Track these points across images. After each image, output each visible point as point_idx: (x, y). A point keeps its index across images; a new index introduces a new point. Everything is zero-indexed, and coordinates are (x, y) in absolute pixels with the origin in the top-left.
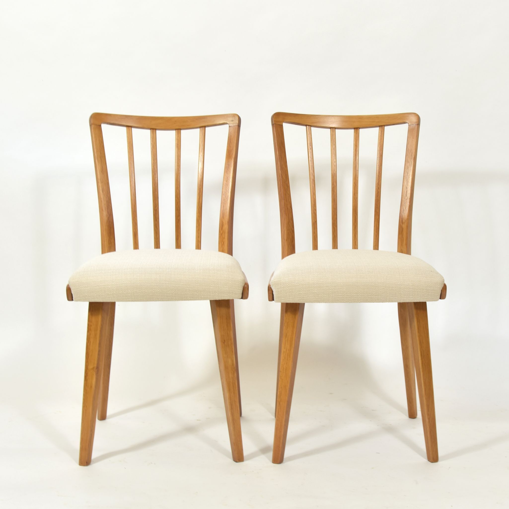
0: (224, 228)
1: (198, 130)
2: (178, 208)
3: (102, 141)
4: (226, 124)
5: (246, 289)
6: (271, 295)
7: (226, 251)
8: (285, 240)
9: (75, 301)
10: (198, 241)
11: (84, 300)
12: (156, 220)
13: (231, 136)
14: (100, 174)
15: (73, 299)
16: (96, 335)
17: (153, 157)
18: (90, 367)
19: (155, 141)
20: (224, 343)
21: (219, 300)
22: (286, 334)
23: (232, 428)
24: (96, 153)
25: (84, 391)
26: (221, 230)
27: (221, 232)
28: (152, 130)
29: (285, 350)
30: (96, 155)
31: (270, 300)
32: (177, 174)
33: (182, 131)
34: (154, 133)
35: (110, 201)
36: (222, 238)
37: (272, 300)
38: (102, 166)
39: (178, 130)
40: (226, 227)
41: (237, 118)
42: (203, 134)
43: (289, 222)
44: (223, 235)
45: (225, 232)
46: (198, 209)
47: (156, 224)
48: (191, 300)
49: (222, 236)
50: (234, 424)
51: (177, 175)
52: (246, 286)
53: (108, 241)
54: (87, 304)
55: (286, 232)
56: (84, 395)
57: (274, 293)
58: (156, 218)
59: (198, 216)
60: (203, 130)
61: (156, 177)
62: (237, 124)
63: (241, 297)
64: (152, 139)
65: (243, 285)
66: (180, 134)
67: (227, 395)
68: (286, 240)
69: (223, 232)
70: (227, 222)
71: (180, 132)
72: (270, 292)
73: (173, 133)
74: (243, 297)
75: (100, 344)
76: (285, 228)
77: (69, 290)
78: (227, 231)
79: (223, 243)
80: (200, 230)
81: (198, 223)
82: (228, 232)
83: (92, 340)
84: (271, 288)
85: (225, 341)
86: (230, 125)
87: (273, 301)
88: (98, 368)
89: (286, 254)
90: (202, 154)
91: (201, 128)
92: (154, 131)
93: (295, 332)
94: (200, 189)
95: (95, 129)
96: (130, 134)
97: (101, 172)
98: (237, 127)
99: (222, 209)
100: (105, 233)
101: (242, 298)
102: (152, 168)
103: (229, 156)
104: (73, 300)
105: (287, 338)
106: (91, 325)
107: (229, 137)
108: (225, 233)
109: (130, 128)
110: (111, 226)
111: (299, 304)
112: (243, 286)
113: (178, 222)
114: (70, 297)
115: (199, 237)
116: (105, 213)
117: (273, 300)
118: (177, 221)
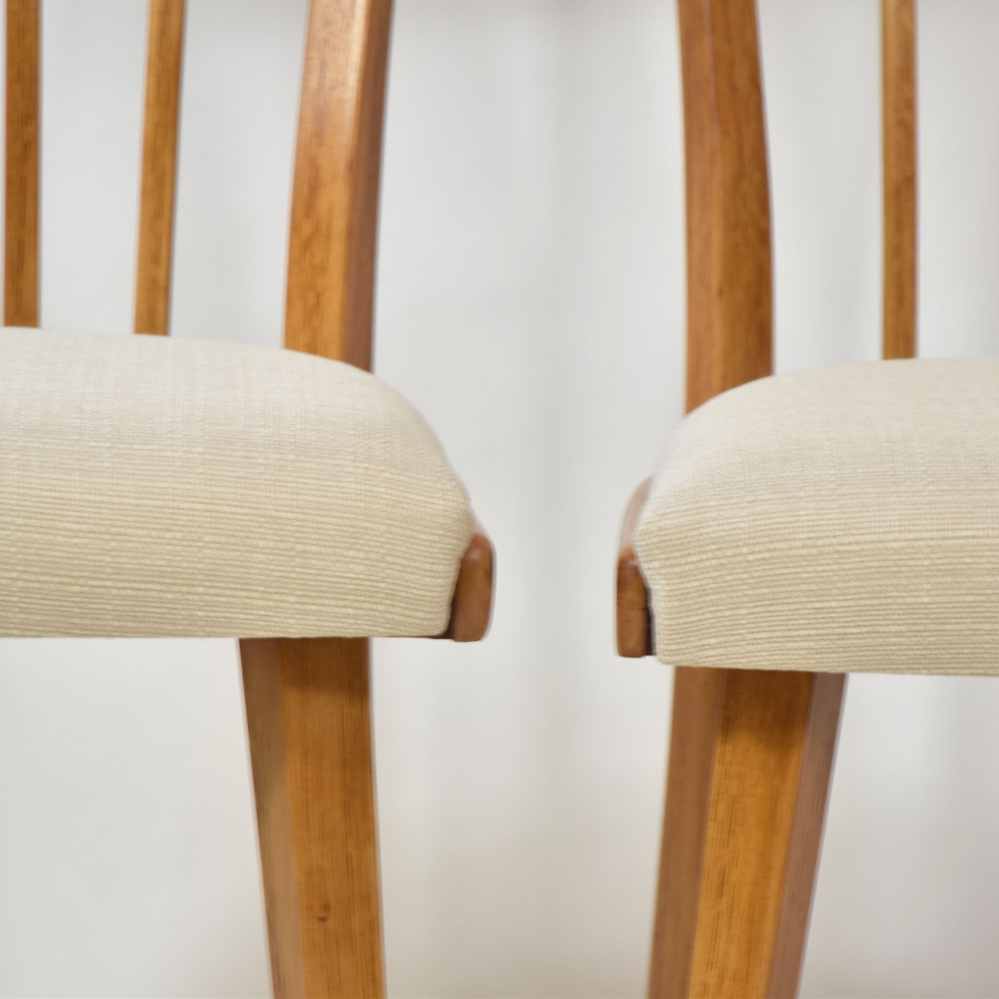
0: (322, 203)
5: (479, 575)
6: (637, 617)
7: (335, 346)
8: (714, 291)
10: (155, 281)
20: (323, 920)
21: (304, 642)
22: (723, 875)
26: (307, 215)
27: (306, 229)
29: (713, 981)
31: (625, 651)
36: (306, 267)
37: (640, 648)
40: (336, 195)
43: (738, 178)
44: (314, 248)
45: (328, 228)
49: (307, 256)
52: (476, 555)
55: (717, 238)
57: (658, 605)
63: (440, 624)
65: (463, 545)
68: (721, 293)
72: (632, 595)
74: (459, 630)
76: (716, 220)
78: (339, 224)
79: (311, 300)
84: (636, 572)
85: (326, 907)
87: (648, 658)
89: (716, 380)
93: (777, 862)
99: (313, 83)
101: (449, 634)
105: (725, 900)
108: (328, 238)
111: (810, 677)
112: (459, 553)
115: (157, 257)
117: (647, 648)
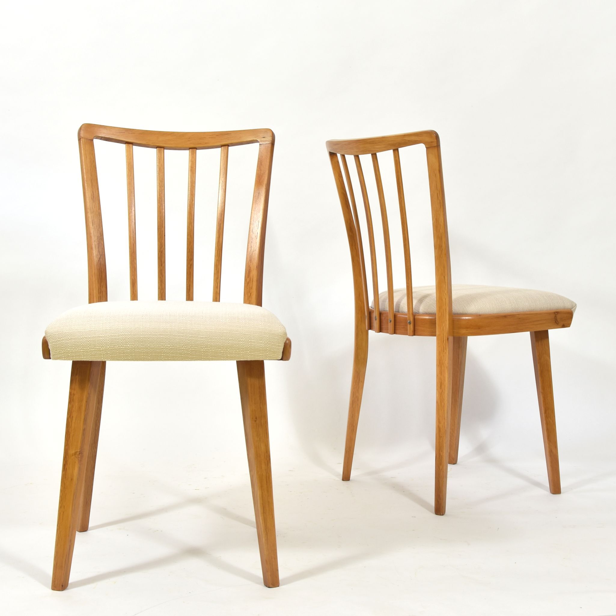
0: (251, 275)
1: (219, 150)
2: (191, 249)
3: (94, 160)
4: (256, 141)
9: (53, 359)
10: (217, 292)
11: (66, 358)
12: (161, 265)
13: (262, 157)
14: (90, 202)
15: (51, 357)
16: (80, 408)
17: (159, 183)
18: (71, 452)
19: (163, 162)
20: (256, 421)
23: (264, 540)
24: (85, 175)
25: (61, 486)
26: (248, 277)
28: (159, 148)
30: (85, 177)
32: (190, 205)
33: (198, 152)
34: (161, 153)
35: (102, 237)
36: (248, 287)
38: (93, 191)
39: (193, 149)
40: (254, 273)
41: (270, 134)
42: (226, 155)
44: (250, 284)
45: (253, 279)
46: (217, 251)
47: (161, 270)
48: (212, 360)
49: (248, 285)
50: (267, 534)
51: (190, 207)
52: (288, 342)
53: (98, 288)
54: (70, 363)
56: (61, 491)
58: (161, 261)
59: (217, 260)
60: (225, 149)
61: (163, 209)
62: (270, 142)
63: (280, 357)
64: (159, 159)
65: (285, 340)
66: (195, 155)
67: (258, 493)
69: (250, 280)
70: (255, 267)
71: (195, 151)
73: (185, 154)
75: (85, 420)
77: (45, 344)
78: (255, 279)
79: (249, 295)
80: (219, 278)
81: (216, 269)
82: (257, 281)
83: (74, 415)
85: (256, 418)
86: (260, 143)
88: (81, 453)
90: (223, 179)
91: (222, 147)
92: (161, 150)
94: (220, 224)
95: (85, 144)
96: (130, 153)
97: (91, 199)
98: (270, 146)
100: (94, 279)
101: (282, 359)
102: (158, 197)
103: (259, 182)
104: (50, 359)
106: (74, 394)
107: (259, 159)
108: (252, 282)
109: (131, 145)
110: (102, 270)
112: (284, 342)
113: (190, 268)
114: (47, 353)
115: (217, 287)
116: (95, 252)
118: (189, 266)
